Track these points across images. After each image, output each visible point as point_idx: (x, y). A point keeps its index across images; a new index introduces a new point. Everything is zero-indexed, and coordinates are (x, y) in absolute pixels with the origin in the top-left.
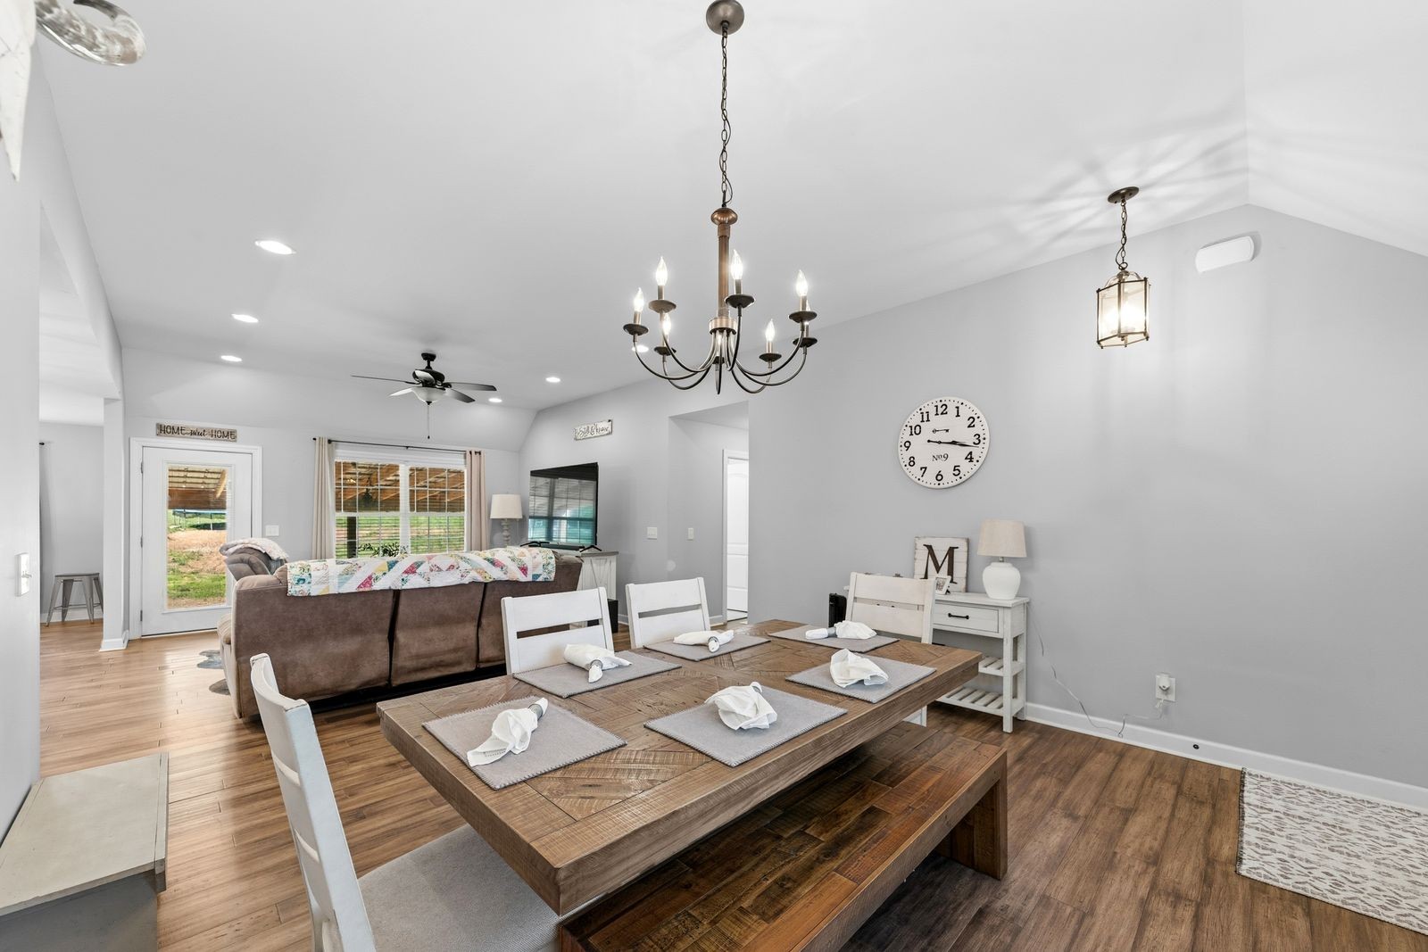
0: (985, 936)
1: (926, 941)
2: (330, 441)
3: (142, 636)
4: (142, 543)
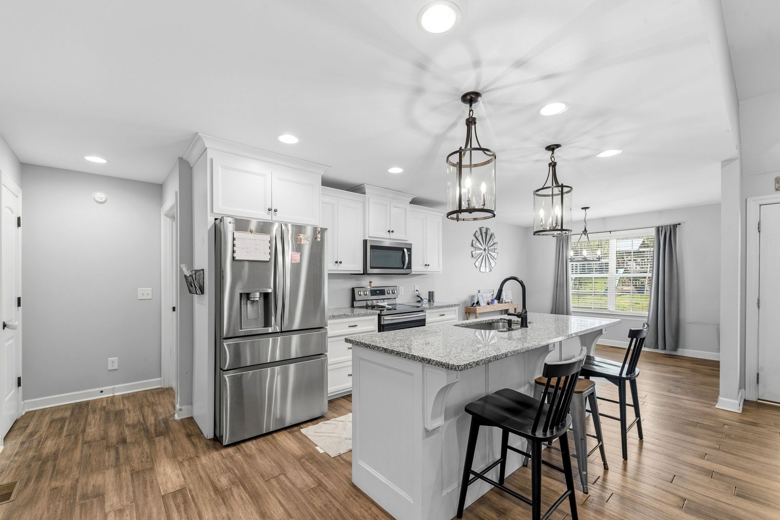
3: (758, 399)
4: (758, 303)
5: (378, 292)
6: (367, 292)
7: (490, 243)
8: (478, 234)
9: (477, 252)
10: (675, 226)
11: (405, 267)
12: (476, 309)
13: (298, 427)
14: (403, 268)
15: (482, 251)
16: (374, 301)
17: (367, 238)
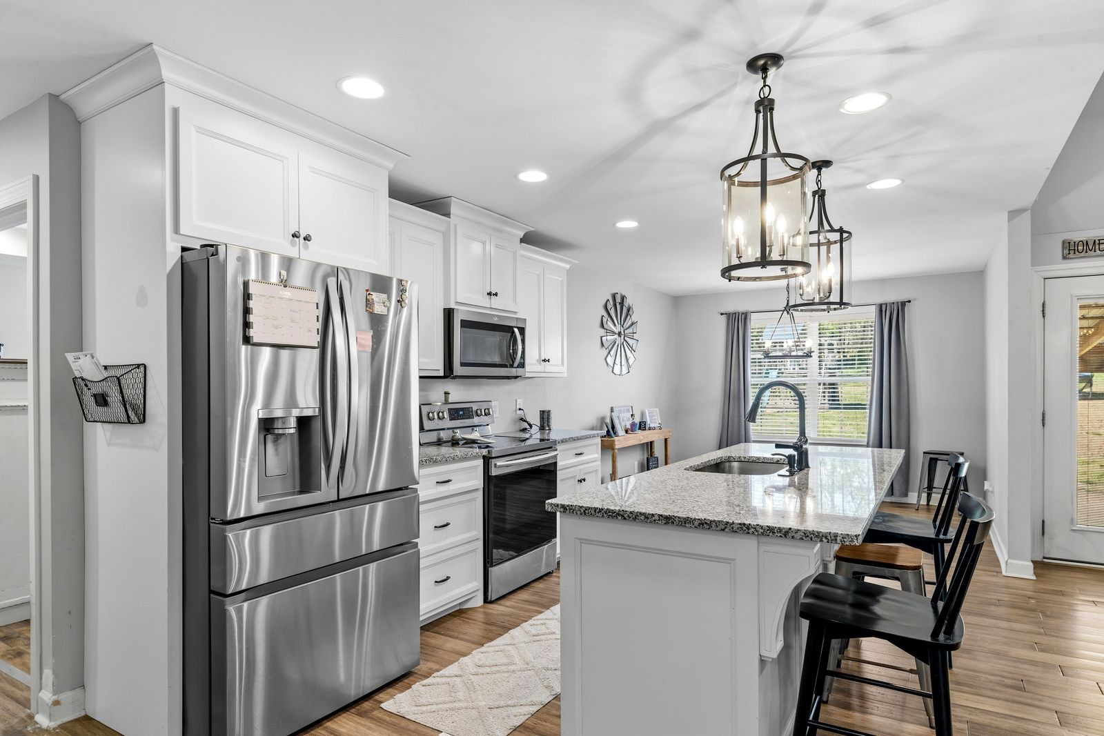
3: (1044, 558)
4: (1043, 420)
5: (461, 413)
6: (445, 413)
7: (627, 322)
8: (610, 305)
9: (608, 338)
10: (903, 304)
11: (516, 365)
12: (614, 441)
13: (371, 701)
14: (512, 366)
15: (616, 336)
16: (458, 431)
17: (452, 306)
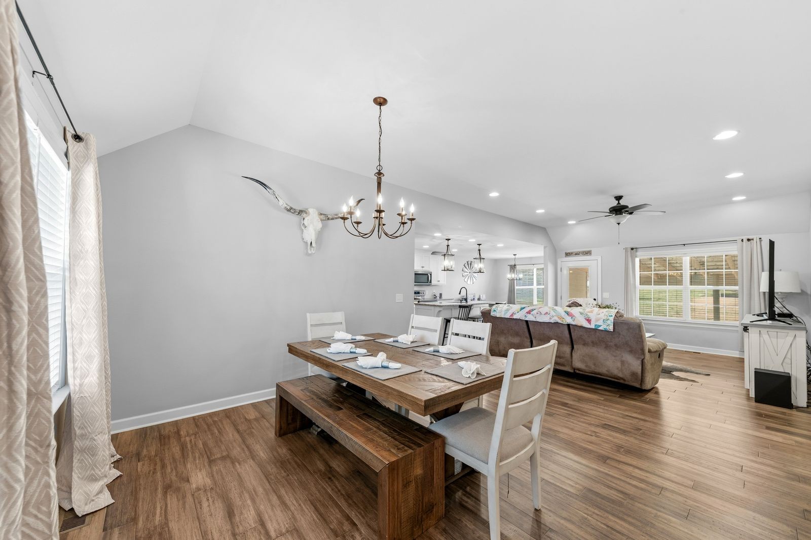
0: (338, 518)
1: (344, 493)
2: (632, 249)
5: (417, 293)
8: (466, 265)
9: (465, 274)
11: (429, 282)
